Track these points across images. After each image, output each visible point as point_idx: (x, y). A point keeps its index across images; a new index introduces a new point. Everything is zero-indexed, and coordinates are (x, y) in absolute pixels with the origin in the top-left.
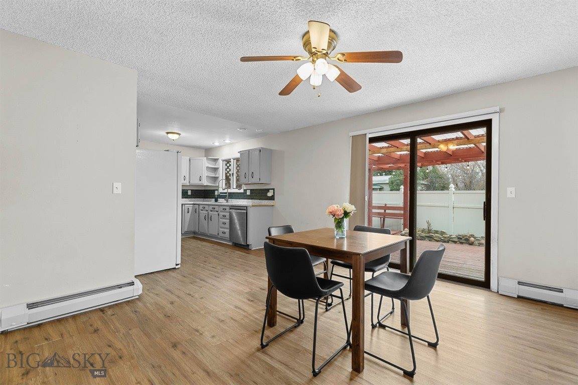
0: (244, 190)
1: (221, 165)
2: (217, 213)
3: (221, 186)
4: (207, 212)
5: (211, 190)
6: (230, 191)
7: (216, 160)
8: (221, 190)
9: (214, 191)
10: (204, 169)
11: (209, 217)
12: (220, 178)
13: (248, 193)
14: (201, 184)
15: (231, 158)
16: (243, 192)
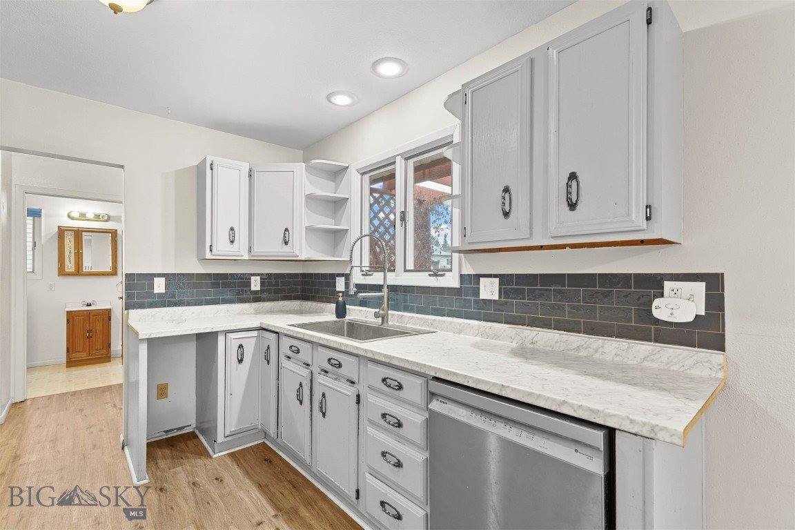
0: (463, 278)
1: (355, 189)
2: (350, 391)
3: (356, 262)
4: (305, 372)
5: (324, 276)
6: (394, 279)
7: (337, 174)
8: (357, 278)
9: (333, 277)
10: (300, 202)
11: (317, 397)
12: (355, 234)
13: (489, 290)
14: (291, 254)
15: (395, 157)
16: (461, 287)
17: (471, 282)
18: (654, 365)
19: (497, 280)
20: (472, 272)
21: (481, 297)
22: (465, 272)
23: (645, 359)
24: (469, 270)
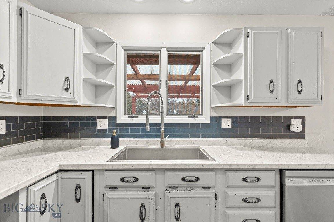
0: (211, 118)
5: (88, 118)
9: (94, 118)
13: (226, 124)
14: (72, 100)
15: (161, 48)
16: (210, 123)
17: (216, 121)
18: (291, 146)
19: (231, 119)
20: (217, 116)
21: (222, 127)
22: (213, 116)
23: (288, 145)
24: (215, 115)
